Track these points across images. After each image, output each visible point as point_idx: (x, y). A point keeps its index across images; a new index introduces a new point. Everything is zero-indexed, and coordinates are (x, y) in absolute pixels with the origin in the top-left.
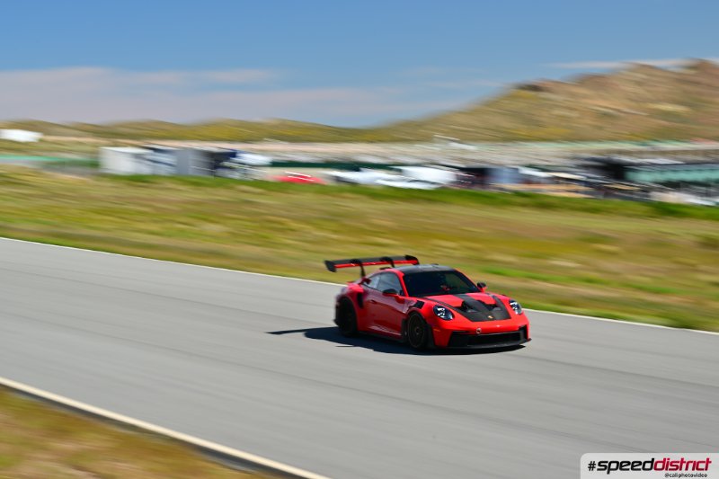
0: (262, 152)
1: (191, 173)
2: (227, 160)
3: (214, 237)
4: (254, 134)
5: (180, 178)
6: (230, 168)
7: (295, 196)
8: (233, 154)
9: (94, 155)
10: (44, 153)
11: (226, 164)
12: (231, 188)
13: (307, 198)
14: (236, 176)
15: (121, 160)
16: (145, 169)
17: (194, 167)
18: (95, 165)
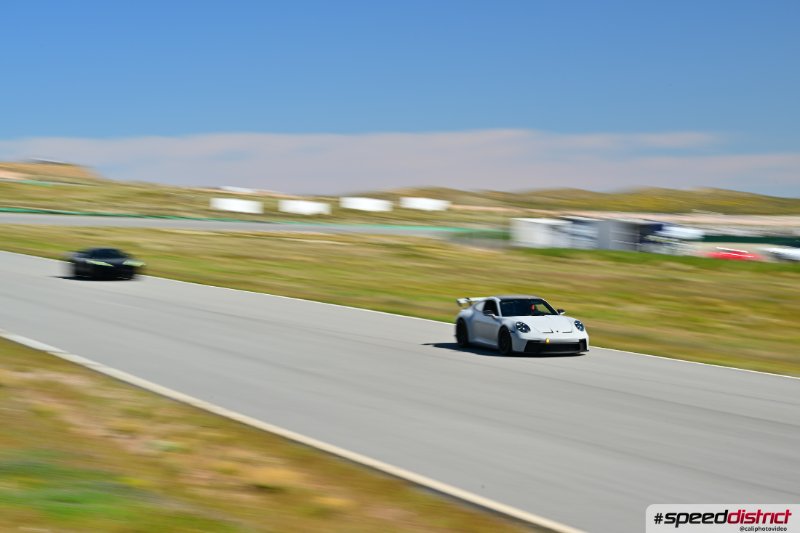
0: (694, 225)
1: (611, 247)
2: (652, 233)
3: (640, 320)
4: (683, 204)
5: (600, 253)
6: (655, 242)
7: (729, 275)
8: (659, 227)
9: (506, 227)
10: (454, 224)
11: (651, 237)
12: (656, 265)
13: (744, 277)
14: (664, 250)
15: (535, 232)
16: (562, 242)
17: (615, 240)
18: (506, 237)
